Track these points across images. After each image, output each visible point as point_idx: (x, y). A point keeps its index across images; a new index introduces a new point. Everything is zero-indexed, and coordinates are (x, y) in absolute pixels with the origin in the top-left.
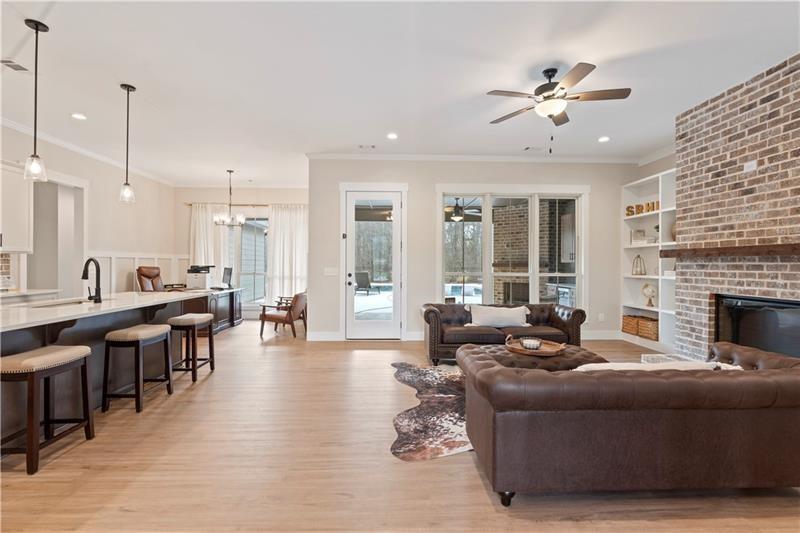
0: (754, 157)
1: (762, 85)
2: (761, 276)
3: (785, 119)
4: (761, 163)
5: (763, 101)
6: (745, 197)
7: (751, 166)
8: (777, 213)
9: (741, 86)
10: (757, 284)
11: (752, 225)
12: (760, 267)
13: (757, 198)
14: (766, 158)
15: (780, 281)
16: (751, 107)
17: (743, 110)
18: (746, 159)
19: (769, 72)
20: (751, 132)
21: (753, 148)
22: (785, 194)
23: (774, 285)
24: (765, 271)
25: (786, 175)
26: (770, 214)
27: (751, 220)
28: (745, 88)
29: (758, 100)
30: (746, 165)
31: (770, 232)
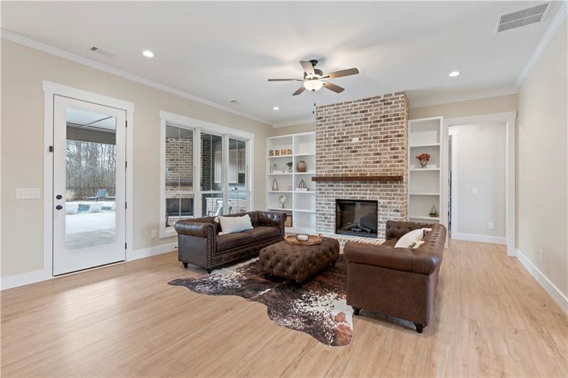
0: (357, 136)
1: (361, 104)
2: (360, 190)
3: (370, 122)
4: (360, 139)
5: (361, 112)
6: (353, 154)
7: (355, 140)
8: (367, 163)
9: (351, 102)
10: (358, 194)
11: (356, 167)
12: (360, 186)
13: (358, 155)
14: (362, 138)
15: (369, 192)
16: (355, 113)
17: (352, 113)
18: (353, 136)
19: (364, 100)
20: (356, 124)
21: (356, 132)
22: (370, 155)
23: (366, 194)
24: (362, 188)
25: (371, 146)
26: (364, 163)
27: (356, 165)
28: (353, 103)
29: (359, 111)
30: (354, 139)
31: (364, 171)
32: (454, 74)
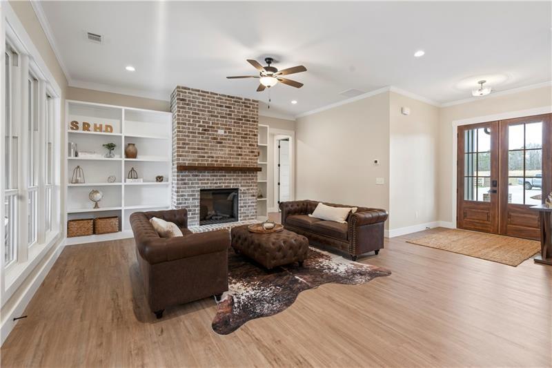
0: (222, 129)
1: (226, 100)
2: (225, 179)
3: (234, 119)
4: (225, 132)
5: (226, 107)
6: (219, 145)
7: (221, 132)
8: (232, 154)
9: (217, 94)
10: (224, 183)
11: (222, 157)
12: (225, 176)
13: (223, 146)
14: (227, 131)
15: (232, 181)
16: (221, 106)
17: (217, 105)
18: (219, 128)
19: (229, 97)
20: (221, 117)
21: (222, 124)
22: (233, 148)
23: (230, 183)
24: (227, 177)
25: (234, 140)
26: (229, 154)
27: (221, 155)
28: (218, 96)
29: (224, 105)
30: (219, 131)
31: (229, 161)
32: (294, 102)
